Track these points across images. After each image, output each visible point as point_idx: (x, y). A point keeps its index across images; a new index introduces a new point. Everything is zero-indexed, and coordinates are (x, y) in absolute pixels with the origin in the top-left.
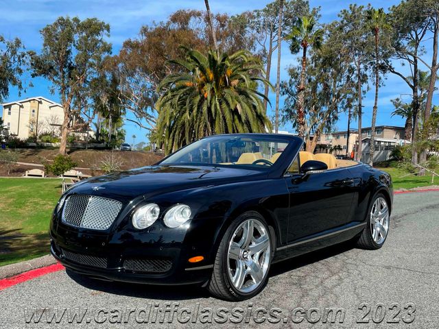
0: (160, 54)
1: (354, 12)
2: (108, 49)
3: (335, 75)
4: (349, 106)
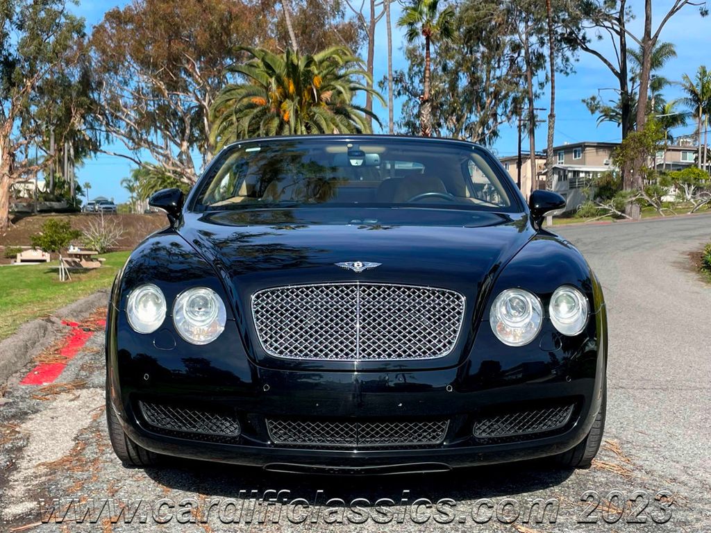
0: (174, 33)
2: (78, 28)
3: (487, 59)
4: (517, 111)
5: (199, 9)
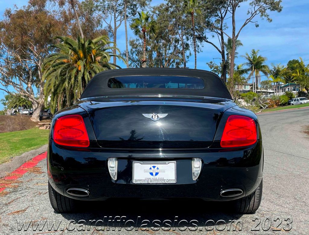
3: (165, 46)
5: (36, 22)
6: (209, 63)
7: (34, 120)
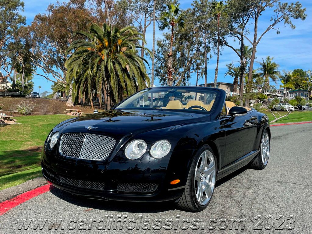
0: (63, 26)
1: (202, 3)
2: (23, 21)
3: (189, 47)
4: (198, 68)
5: (73, 16)
6: (229, 65)
7: (69, 105)
